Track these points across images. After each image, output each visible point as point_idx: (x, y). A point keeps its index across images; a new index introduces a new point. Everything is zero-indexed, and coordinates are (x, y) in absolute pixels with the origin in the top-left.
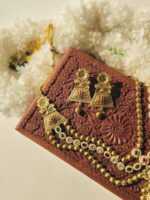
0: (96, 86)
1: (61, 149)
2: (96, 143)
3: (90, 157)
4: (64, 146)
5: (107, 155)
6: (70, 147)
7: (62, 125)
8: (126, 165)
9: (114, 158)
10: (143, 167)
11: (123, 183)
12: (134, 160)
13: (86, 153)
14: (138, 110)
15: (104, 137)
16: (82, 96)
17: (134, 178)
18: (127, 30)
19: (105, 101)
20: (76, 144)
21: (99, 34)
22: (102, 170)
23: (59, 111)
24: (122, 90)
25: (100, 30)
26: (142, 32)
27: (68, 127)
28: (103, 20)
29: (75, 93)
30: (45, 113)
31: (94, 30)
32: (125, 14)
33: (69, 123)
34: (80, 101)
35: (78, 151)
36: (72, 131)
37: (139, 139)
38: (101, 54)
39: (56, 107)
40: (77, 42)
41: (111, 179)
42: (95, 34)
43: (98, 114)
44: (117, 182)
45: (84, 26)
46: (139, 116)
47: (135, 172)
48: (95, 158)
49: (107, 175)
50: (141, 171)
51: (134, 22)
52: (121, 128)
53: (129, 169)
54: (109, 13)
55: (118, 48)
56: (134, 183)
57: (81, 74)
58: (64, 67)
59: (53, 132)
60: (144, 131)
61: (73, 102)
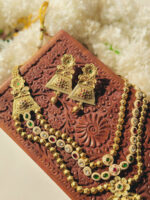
0: (80, 77)
1: (25, 138)
2: (65, 140)
3: (55, 154)
4: (29, 136)
5: (75, 156)
6: (35, 138)
7: (32, 113)
8: (93, 171)
9: (82, 161)
10: (112, 178)
11: (86, 190)
12: (104, 167)
13: (52, 149)
14: (120, 114)
15: (76, 135)
16: (62, 85)
17: (100, 188)
18: (128, 27)
19: (86, 96)
20: (44, 136)
21: (98, 25)
22: (66, 171)
23: (33, 97)
24: (108, 88)
25: (99, 20)
26: (144, 32)
27: (39, 116)
28: (104, 10)
29: (55, 80)
30: (16, 95)
31: (93, 19)
32: (129, 9)
33: (41, 112)
34: (59, 91)
35: (43, 144)
36: (42, 122)
37: (115, 145)
38: (95, 46)
39: (30, 91)
40: (71, 26)
41: (73, 184)
42: (92, 23)
43: (75, 108)
44: (79, 188)
45: (82, 12)
46: (120, 120)
47: (102, 182)
48: (61, 157)
49: (70, 178)
50: (108, 181)
51: (138, 20)
52: (98, 129)
53: (96, 176)
54: (113, 4)
55: (115, 44)
56: (98, 194)
57: (67, 61)
58: (50, 50)
59: (21, 118)
60: (122, 137)
61: (51, 90)
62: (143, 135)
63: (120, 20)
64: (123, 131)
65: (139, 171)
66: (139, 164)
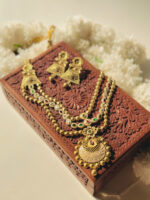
0: (70, 65)
1: (28, 100)
3: (47, 111)
4: (31, 99)
5: (61, 112)
6: (35, 100)
7: (35, 85)
8: (72, 122)
9: (65, 115)
10: (85, 127)
11: (66, 133)
12: (81, 121)
13: (45, 107)
14: (96, 90)
15: (63, 101)
16: (58, 70)
17: (75, 132)
20: (41, 99)
22: (53, 121)
24: (89, 75)
27: (39, 88)
29: (52, 68)
30: (26, 74)
32: (110, 34)
33: (42, 85)
34: (55, 74)
35: (40, 104)
36: (41, 91)
37: (90, 109)
39: (36, 72)
41: (58, 128)
42: (84, 42)
43: (65, 84)
44: (61, 131)
46: (95, 94)
48: (51, 112)
49: (55, 125)
50: (82, 129)
52: (79, 98)
53: (74, 125)
54: (99, 30)
55: (99, 56)
58: (52, 51)
59: (27, 88)
60: (95, 104)
61: (50, 74)
62: (110, 103)
63: (103, 42)
64: (96, 101)
65: (105, 124)
66: (105, 120)
